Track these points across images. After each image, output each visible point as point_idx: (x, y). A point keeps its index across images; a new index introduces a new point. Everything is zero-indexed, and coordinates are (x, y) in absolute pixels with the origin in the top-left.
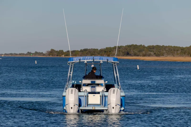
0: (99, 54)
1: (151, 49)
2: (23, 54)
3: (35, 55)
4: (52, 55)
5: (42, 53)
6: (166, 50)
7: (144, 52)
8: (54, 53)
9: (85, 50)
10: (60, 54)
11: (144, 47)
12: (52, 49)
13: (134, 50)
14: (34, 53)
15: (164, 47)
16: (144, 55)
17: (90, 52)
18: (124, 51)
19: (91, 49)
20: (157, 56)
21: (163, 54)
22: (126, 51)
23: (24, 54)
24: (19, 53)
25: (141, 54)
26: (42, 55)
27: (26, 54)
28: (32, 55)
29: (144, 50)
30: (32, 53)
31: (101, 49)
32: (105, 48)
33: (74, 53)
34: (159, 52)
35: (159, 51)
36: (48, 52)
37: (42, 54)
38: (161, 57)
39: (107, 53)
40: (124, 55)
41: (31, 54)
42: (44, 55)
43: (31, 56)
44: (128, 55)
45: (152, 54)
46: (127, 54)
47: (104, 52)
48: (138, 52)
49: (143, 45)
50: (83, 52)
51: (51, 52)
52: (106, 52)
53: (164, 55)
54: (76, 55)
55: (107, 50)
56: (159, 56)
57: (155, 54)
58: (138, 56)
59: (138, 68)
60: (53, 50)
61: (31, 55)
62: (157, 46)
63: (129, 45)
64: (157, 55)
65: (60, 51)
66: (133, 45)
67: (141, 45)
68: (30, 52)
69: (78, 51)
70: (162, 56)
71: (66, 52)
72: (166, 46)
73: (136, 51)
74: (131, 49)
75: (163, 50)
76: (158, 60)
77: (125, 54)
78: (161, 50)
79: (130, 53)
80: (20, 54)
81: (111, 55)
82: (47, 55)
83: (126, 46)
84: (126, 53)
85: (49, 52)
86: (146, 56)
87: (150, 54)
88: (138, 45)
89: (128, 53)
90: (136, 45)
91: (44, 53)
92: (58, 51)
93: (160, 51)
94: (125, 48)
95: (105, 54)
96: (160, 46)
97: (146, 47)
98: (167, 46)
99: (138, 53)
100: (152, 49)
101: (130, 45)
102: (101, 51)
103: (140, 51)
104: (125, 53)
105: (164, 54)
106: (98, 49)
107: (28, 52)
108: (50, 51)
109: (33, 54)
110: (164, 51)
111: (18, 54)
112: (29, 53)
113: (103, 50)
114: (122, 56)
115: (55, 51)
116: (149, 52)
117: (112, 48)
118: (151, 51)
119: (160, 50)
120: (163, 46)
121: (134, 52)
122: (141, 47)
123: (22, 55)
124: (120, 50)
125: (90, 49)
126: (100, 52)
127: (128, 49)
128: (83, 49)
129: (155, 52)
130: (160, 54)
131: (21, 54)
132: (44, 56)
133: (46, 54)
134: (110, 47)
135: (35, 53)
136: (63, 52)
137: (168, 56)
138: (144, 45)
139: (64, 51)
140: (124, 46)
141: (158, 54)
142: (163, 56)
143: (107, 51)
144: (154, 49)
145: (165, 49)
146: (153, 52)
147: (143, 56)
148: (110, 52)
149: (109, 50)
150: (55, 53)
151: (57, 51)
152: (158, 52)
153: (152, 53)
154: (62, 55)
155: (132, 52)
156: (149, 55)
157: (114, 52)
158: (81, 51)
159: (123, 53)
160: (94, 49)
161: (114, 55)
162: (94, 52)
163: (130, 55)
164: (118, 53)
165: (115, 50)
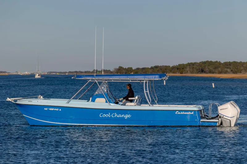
0: (171, 71)
1: (227, 65)
5: (109, 71)
6: (244, 67)
7: (220, 69)
8: (122, 71)
9: (156, 67)
11: (220, 63)
13: (209, 67)
14: (101, 70)
15: (242, 64)
16: (220, 73)
17: (161, 69)
18: (198, 68)
19: (163, 66)
20: (234, 73)
22: (200, 68)
23: (90, 72)
24: (84, 71)
25: (216, 71)
26: (110, 73)
27: (92, 72)
29: (220, 67)
31: (173, 66)
32: (178, 65)
33: (144, 70)
34: (235, 68)
35: (237, 67)
36: (115, 69)
38: (238, 74)
39: (180, 70)
40: (198, 73)
41: (98, 72)
44: (203, 72)
45: (229, 71)
47: (176, 69)
48: (214, 69)
49: (218, 61)
50: (154, 69)
51: (119, 70)
53: (242, 72)
54: (146, 72)
55: (180, 67)
56: (236, 73)
57: (232, 71)
58: (213, 73)
59: (214, 87)
60: (121, 67)
62: (234, 62)
63: (203, 61)
65: (128, 68)
66: (208, 61)
67: (216, 62)
68: (96, 69)
69: (148, 68)
70: (239, 73)
71: (135, 69)
72: (244, 62)
73: (211, 68)
74: (206, 66)
76: (236, 77)
77: (199, 71)
78: (239, 67)
79: (204, 70)
81: (184, 73)
82: (115, 73)
83: (200, 62)
84: (200, 70)
85: (117, 69)
86: (222, 73)
87: (227, 71)
88: (213, 61)
89: (203, 71)
90: (211, 62)
91: (111, 71)
92: (127, 68)
94: (199, 65)
95: (177, 71)
96: (238, 62)
97: (222, 64)
99: (214, 70)
100: (228, 66)
101: (204, 62)
102: (173, 68)
103: (215, 68)
104: (199, 70)
106: (170, 66)
107: (94, 70)
110: (242, 68)
111: (84, 72)
113: (175, 67)
114: (196, 73)
115: (123, 68)
116: (226, 69)
117: (185, 64)
118: (228, 68)
119: (237, 66)
120: (241, 62)
121: (209, 69)
123: (87, 73)
124: (194, 66)
125: (161, 66)
127: (202, 66)
128: (153, 66)
129: (232, 69)
130: (237, 71)
131: (87, 71)
132: (111, 73)
133: (113, 71)
134: (183, 64)
136: (132, 69)
138: (220, 62)
139: (133, 69)
140: (199, 62)
141: (235, 71)
142: (241, 73)
144: (230, 66)
146: (230, 68)
147: (218, 73)
148: (183, 69)
149: (182, 67)
151: (126, 69)
153: (229, 70)
154: (131, 72)
155: (206, 69)
156: (226, 72)
157: (188, 69)
158: (152, 68)
159: (197, 70)
160: (166, 66)
161: (187, 72)
162: (166, 69)
163: (205, 72)
164: (192, 70)
165: (188, 66)
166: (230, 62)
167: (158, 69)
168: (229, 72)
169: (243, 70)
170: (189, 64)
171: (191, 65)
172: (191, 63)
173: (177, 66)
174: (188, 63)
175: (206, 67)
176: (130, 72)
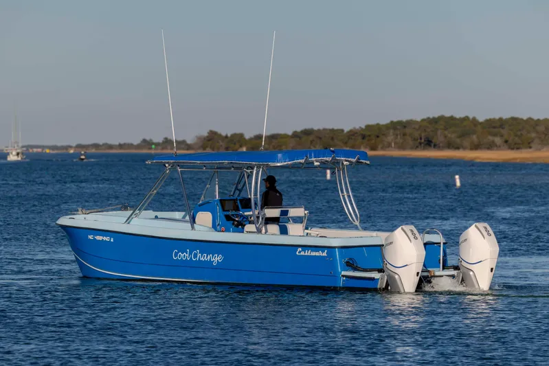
0: (346, 143)
1: (494, 127)
2: (130, 146)
3: (163, 149)
4: (211, 148)
5: (184, 142)
6: (537, 132)
7: (475, 137)
8: (218, 142)
9: (307, 132)
10: (235, 144)
11: (474, 122)
12: (211, 131)
13: (446, 132)
14: (161, 141)
15: (532, 124)
16: (476, 147)
17: (320, 138)
18: (417, 134)
19: (324, 130)
20: (513, 149)
21: (529, 143)
22: (423, 135)
23: (132, 145)
24: (117, 143)
25: (466, 143)
26: (183, 149)
27: (138, 147)
28: (155, 149)
29: (474, 133)
30: (153, 144)
31: (351, 131)
32: (363, 127)
33: (275, 142)
34: (516, 136)
35: (519, 133)
36: (199, 138)
37: (183, 146)
38: (523, 150)
39: (368, 140)
40: (417, 147)
41: (153, 146)
42: (189, 147)
43: (153, 152)
44: (430, 145)
45: (498, 144)
46: (426, 142)
47: (360, 139)
48: (460, 137)
49: (471, 117)
50: (300, 138)
51: (209, 140)
52: (367, 138)
53: (532, 145)
54: (281, 146)
55: (369, 133)
56: (518, 149)
57: (506, 142)
58: (458, 148)
59: (458, 184)
60: (215, 133)
61: (151, 148)
62: (514, 119)
63: (431, 117)
64: (512, 147)
65: (234, 135)
66: (442, 118)
67: (466, 118)
68: (148, 139)
69: (285, 136)
70: (526, 148)
71: (251, 139)
72: (538, 120)
73: (452, 136)
74: (437, 129)
75: (529, 132)
76: (516, 159)
77: (420, 143)
78: (524, 132)
79: (433, 141)
80: (121, 146)
81: (380, 147)
82: (199, 148)
83: (423, 120)
84: (423, 141)
85: (205, 139)
86: (481, 149)
87: (493, 142)
88: (458, 117)
89: (430, 142)
90: (452, 118)
91: (189, 142)
92: (229, 135)
93: (521, 134)
94: (420, 126)
95: (363, 143)
96: (522, 119)
97: (481, 123)
98: (541, 118)
99: (458, 141)
100: (496, 130)
101: (434, 118)
102: (353, 134)
103: (463, 135)
104: (419, 141)
105: (532, 141)
106: (343, 131)
107: (144, 141)
108: (207, 137)
109: (157, 145)
110: (533, 135)
111: (116, 145)
112: (146, 143)
113: (357, 133)
114: (412, 149)
115: (220, 135)
116: (491, 138)
117: (383, 125)
118: (495, 135)
119: (520, 130)
120: (530, 119)
121: (446, 137)
122: (465, 123)
123: (125, 149)
124: (408, 131)
125: (319, 130)
126: (349, 139)
127: (428, 130)
128: (299, 130)
129: (506, 137)
130: (519, 144)
131: (125, 144)
132: (188, 149)
133: (194, 144)
134: (378, 124)
135: (163, 142)
136: (245, 139)
137: (545, 149)
138: (474, 118)
139: (247, 136)
140: (419, 119)
141: (515, 144)
142: (530, 148)
143: (369, 136)
144: (503, 128)
145: (534, 128)
146: (502, 136)
147: (471, 149)
148: (378, 137)
149: (376, 133)
150: (220, 141)
151: (226, 137)
152: (517, 138)
153: (498, 140)
154: (241, 146)
155: (439, 138)
156: (491, 146)
157: (390, 138)
158: (296, 135)
159: (415, 140)
160: (332, 130)
161: (389, 145)
162: (332, 139)
163: (435, 146)
164: (401, 141)
165: (391, 131)
166: (501, 119)
167: (311, 138)
168: (500, 146)
169: (537, 141)
170: (394, 126)
171: (400, 127)
172: (400, 123)
173: (362, 129)
174: (392, 122)
175: (439, 132)
176: (237, 146)
